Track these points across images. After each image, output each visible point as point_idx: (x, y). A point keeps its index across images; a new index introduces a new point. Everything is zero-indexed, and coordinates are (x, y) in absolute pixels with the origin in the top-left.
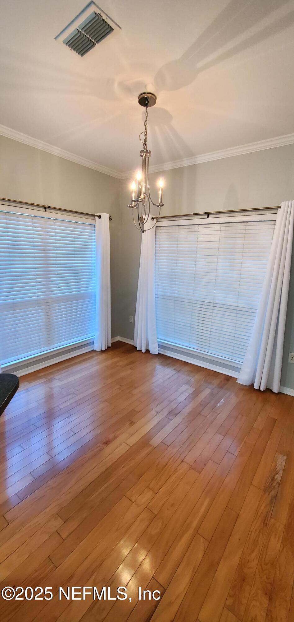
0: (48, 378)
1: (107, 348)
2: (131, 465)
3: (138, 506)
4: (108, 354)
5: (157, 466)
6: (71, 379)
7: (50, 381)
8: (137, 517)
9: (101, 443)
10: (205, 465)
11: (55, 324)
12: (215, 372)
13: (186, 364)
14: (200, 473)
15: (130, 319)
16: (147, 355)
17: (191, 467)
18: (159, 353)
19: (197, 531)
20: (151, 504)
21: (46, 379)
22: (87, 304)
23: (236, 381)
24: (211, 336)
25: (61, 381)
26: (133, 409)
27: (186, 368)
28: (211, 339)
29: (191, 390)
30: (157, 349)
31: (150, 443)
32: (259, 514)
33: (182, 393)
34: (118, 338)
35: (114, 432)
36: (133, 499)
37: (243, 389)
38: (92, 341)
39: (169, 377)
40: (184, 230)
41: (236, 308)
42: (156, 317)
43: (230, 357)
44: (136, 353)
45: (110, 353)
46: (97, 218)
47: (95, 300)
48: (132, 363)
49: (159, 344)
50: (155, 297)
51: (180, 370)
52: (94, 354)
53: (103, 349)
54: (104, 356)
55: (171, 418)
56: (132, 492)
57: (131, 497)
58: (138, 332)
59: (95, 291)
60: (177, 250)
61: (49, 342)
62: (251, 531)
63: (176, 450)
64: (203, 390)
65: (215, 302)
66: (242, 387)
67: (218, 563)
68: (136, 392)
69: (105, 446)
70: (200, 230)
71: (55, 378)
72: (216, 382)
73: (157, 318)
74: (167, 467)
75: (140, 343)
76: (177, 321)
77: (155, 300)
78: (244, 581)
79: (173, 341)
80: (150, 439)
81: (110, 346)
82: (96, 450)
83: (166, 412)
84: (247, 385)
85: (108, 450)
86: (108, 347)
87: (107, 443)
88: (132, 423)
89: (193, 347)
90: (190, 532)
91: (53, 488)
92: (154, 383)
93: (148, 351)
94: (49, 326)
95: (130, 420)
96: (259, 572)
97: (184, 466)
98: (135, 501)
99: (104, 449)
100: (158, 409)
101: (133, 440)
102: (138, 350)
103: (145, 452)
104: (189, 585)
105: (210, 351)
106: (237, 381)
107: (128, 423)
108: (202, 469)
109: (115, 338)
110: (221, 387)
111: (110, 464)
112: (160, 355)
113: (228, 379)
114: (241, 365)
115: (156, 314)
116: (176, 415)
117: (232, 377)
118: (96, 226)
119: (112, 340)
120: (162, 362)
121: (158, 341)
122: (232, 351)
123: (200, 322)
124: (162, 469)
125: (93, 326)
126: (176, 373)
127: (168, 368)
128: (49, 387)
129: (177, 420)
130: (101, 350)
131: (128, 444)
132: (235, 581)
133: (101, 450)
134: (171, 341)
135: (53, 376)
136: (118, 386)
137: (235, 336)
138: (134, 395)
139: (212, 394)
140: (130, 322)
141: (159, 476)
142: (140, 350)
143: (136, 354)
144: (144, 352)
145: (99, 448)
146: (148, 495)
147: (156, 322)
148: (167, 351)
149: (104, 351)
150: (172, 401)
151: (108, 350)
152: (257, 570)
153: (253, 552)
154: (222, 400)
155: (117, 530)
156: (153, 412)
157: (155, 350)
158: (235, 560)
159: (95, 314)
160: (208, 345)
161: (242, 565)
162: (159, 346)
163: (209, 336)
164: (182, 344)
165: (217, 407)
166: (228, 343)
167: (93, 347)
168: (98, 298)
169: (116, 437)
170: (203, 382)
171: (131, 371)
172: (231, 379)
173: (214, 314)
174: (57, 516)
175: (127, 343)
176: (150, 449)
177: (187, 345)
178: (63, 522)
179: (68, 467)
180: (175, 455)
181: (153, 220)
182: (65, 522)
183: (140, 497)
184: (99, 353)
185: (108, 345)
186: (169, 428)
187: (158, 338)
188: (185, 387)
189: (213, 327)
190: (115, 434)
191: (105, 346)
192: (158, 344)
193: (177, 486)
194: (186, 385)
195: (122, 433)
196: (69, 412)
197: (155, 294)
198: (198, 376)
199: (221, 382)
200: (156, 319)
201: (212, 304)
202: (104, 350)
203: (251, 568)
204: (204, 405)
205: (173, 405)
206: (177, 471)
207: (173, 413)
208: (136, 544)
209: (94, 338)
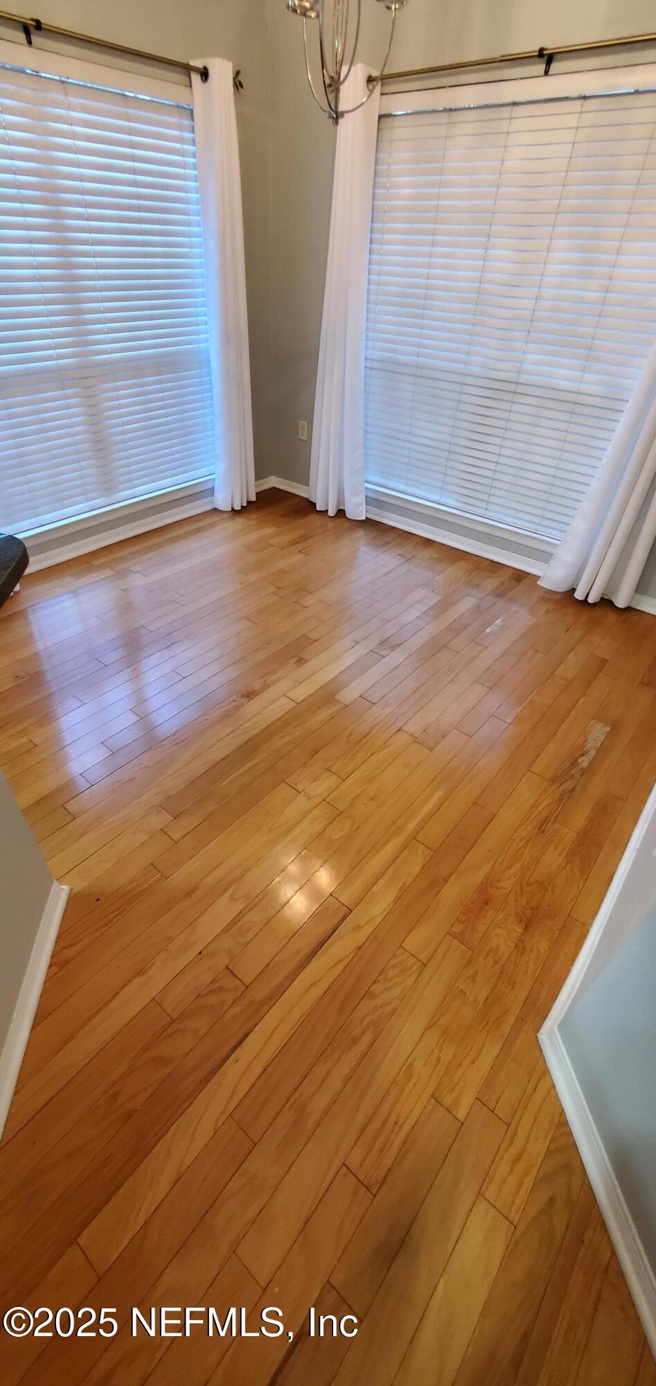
0: (117, 568)
1: (245, 504)
2: (297, 734)
3: (309, 798)
4: (248, 518)
5: (349, 736)
6: (168, 571)
7: (122, 574)
8: (307, 814)
9: (237, 696)
10: (444, 737)
11: (114, 439)
12: (493, 562)
13: (428, 543)
14: (431, 750)
15: (300, 431)
16: (338, 521)
17: (416, 740)
18: (366, 518)
19: (414, 837)
20: (332, 796)
21: (112, 569)
22: (192, 386)
23: (538, 580)
24: (497, 476)
25: (146, 576)
26: (304, 635)
27: (428, 553)
28: (496, 484)
29: (434, 599)
30: (363, 508)
31: (338, 697)
32: (533, 816)
33: (411, 606)
34: (273, 482)
35: (262, 677)
36: (300, 788)
37: (548, 600)
38: (209, 486)
39: (386, 571)
40: (466, 127)
41: (573, 397)
42: (366, 424)
43: (533, 527)
44: (313, 517)
45: (254, 516)
46: (196, 78)
47: (210, 374)
48: (305, 538)
49: (370, 494)
50: (366, 367)
51: (413, 557)
52: (217, 518)
53: (238, 507)
54: (239, 522)
55: (383, 653)
56: (298, 777)
57: (296, 784)
58: (320, 465)
59: (208, 347)
60: (437, 209)
61: (108, 485)
62: (514, 840)
63: (388, 710)
64: (459, 600)
65: (524, 378)
66: (549, 596)
67: (446, 881)
68: (310, 600)
69: (244, 700)
70: (516, 125)
71: (131, 568)
72: (491, 583)
73: (369, 429)
74: (368, 738)
75: (322, 493)
76: (416, 435)
77: (365, 375)
78: (487, 904)
79: (402, 487)
80: (338, 690)
81: (253, 498)
82: (227, 708)
83: (373, 642)
84: (560, 591)
85: (252, 707)
86: (248, 502)
87: (249, 695)
88: (301, 661)
89: (449, 503)
90: (402, 837)
91: (147, 767)
92: (352, 582)
93: (341, 513)
94: (100, 446)
95: (296, 656)
96: (516, 893)
97: (403, 738)
98: (303, 791)
99: (243, 705)
100: (357, 635)
101: (301, 693)
102: (318, 509)
103: (324, 714)
104: (391, 907)
105: (489, 514)
106: (538, 583)
107: (292, 661)
108: (437, 744)
109: (263, 480)
110: (500, 594)
111: (255, 732)
112: (369, 523)
113: (520, 576)
114: (557, 545)
115: (366, 416)
116: (394, 647)
117: (529, 574)
118: (195, 112)
119: (257, 486)
120: (373, 539)
121: (366, 488)
122: (540, 512)
123: (476, 437)
124: (359, 742)
125: (210, 447)
126: (403, 563)
127: (384, 552)
128: (123, 588)
129: (397, 657)
130: (232, 508)
131: (292, 698)
132: (472, 903)
133: (237, 708)
134: (398, 488)
135: (125, 565)
136: (271, 589)
137: (557, 475)
138: (307, 607)
139: (478, 609)
140: (301, 437)
141: (351, 754)
142: (324, 510)
143: (313, 519)
144: (332, 515)
145: (235, 704)
146: (328, 782)
147: (365, 439)
148: (385, 513)
149: (239, 510)
150: (388, 622)
151: (248, 508)
152: (513, 892)
153: (510, 868)
154: (498, 621)
155: (270, 831)
156: (347, 642)
157: (357, 510)
158: (478, 877)
159: (212, 413)
160: (486, 497)
161: (486, 884)
162: (369, 501)
163: (491, 474)
164: (423, 495)
165: (484, 633)
166: (534, 494)
167: (212, 502)
168: (215, 363)
169: (266, 686)
170: (461, 583)
171: (301, 556)
172: (525, 577)
173: (513, 416)
174: (160, 808)
175: (293, 494)
176: (335, 708)
177: (435, 497)
178: (173, 818)
179: (174, 734)
180: (386, 720)
181: (371, 87)
182: (175, 818)
183: (313, 784)
184: (225, 516)
185: (247, 498)
186: (377, 672)
187: (366, 482)
188: (419, 593)
189: (505, 452)
190: (265, 681)
191: (242, 499)
192: (366, 496)
193: (385, 769)
194: (423, 589)
195: (280, 679)
196: (169, 640)
197: (366, 359)
198: (453, 571)
199: (502, 583)
200: (366, 432)
201: (512, 387)
202: (240, 508)
203: (502, 888)
204: (455, 630)
205: (390, 630)
206: (388, 746)
207: (390, 644)
208: (305, 851)
209: (214, 479)
